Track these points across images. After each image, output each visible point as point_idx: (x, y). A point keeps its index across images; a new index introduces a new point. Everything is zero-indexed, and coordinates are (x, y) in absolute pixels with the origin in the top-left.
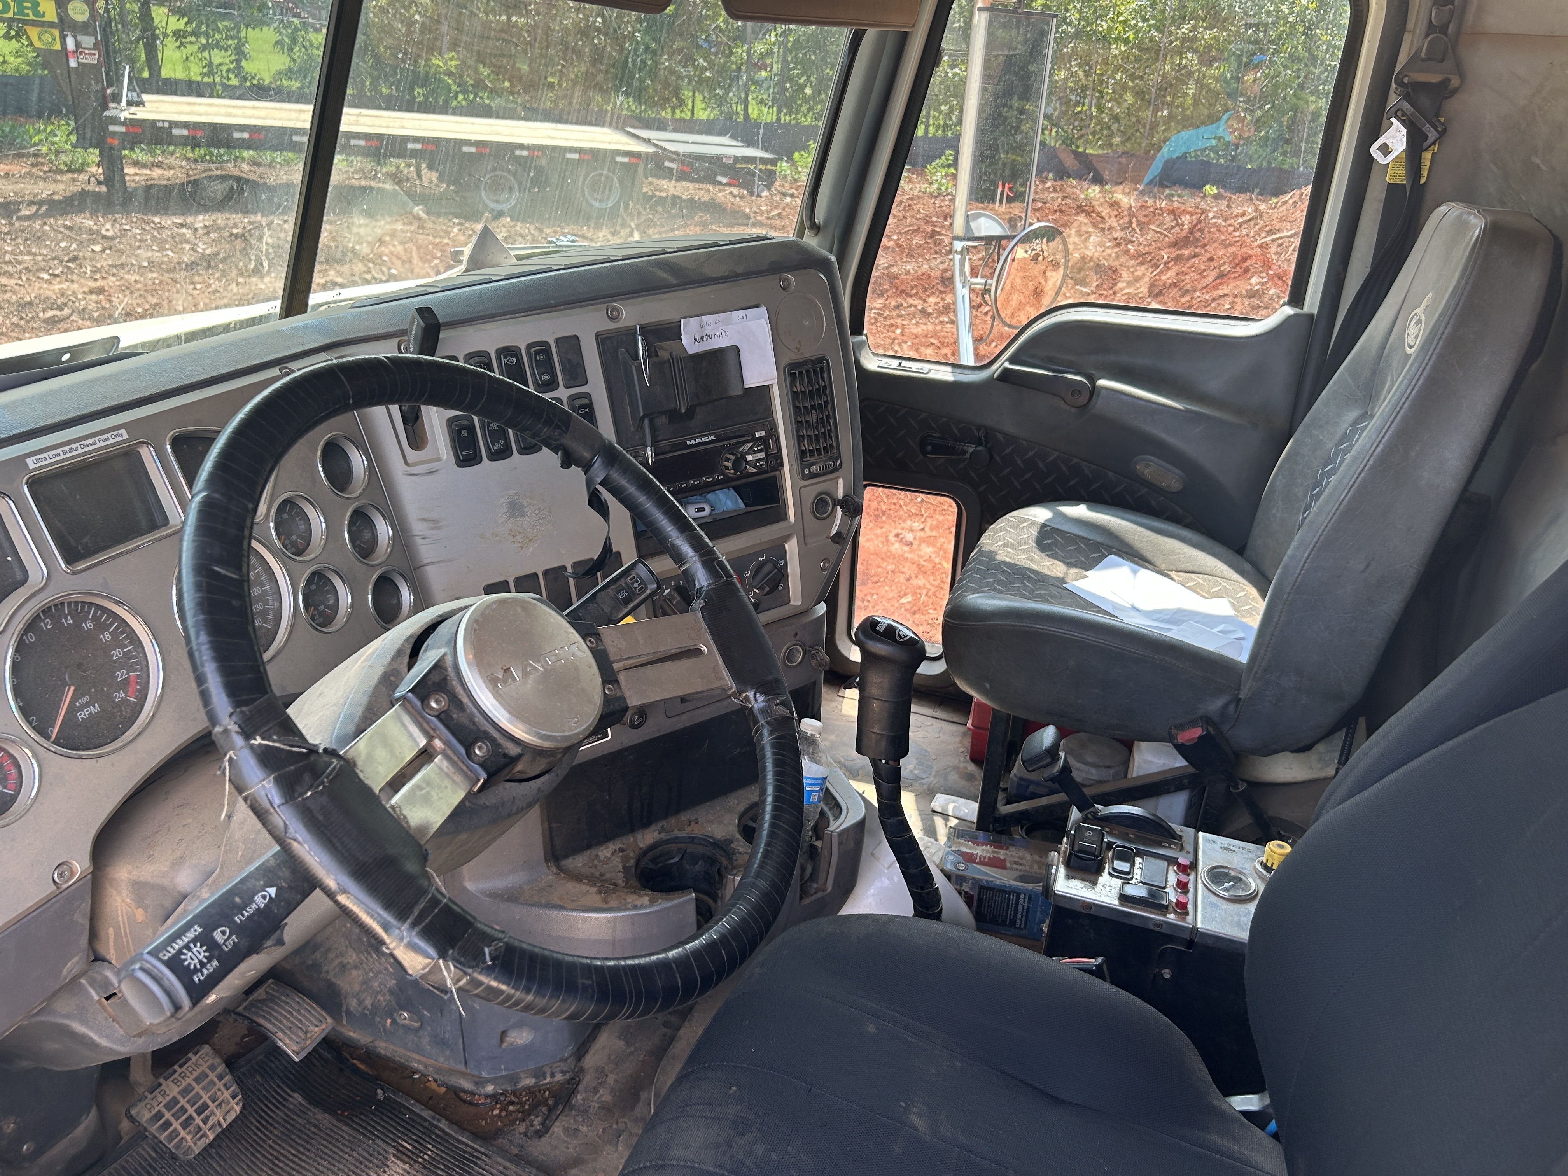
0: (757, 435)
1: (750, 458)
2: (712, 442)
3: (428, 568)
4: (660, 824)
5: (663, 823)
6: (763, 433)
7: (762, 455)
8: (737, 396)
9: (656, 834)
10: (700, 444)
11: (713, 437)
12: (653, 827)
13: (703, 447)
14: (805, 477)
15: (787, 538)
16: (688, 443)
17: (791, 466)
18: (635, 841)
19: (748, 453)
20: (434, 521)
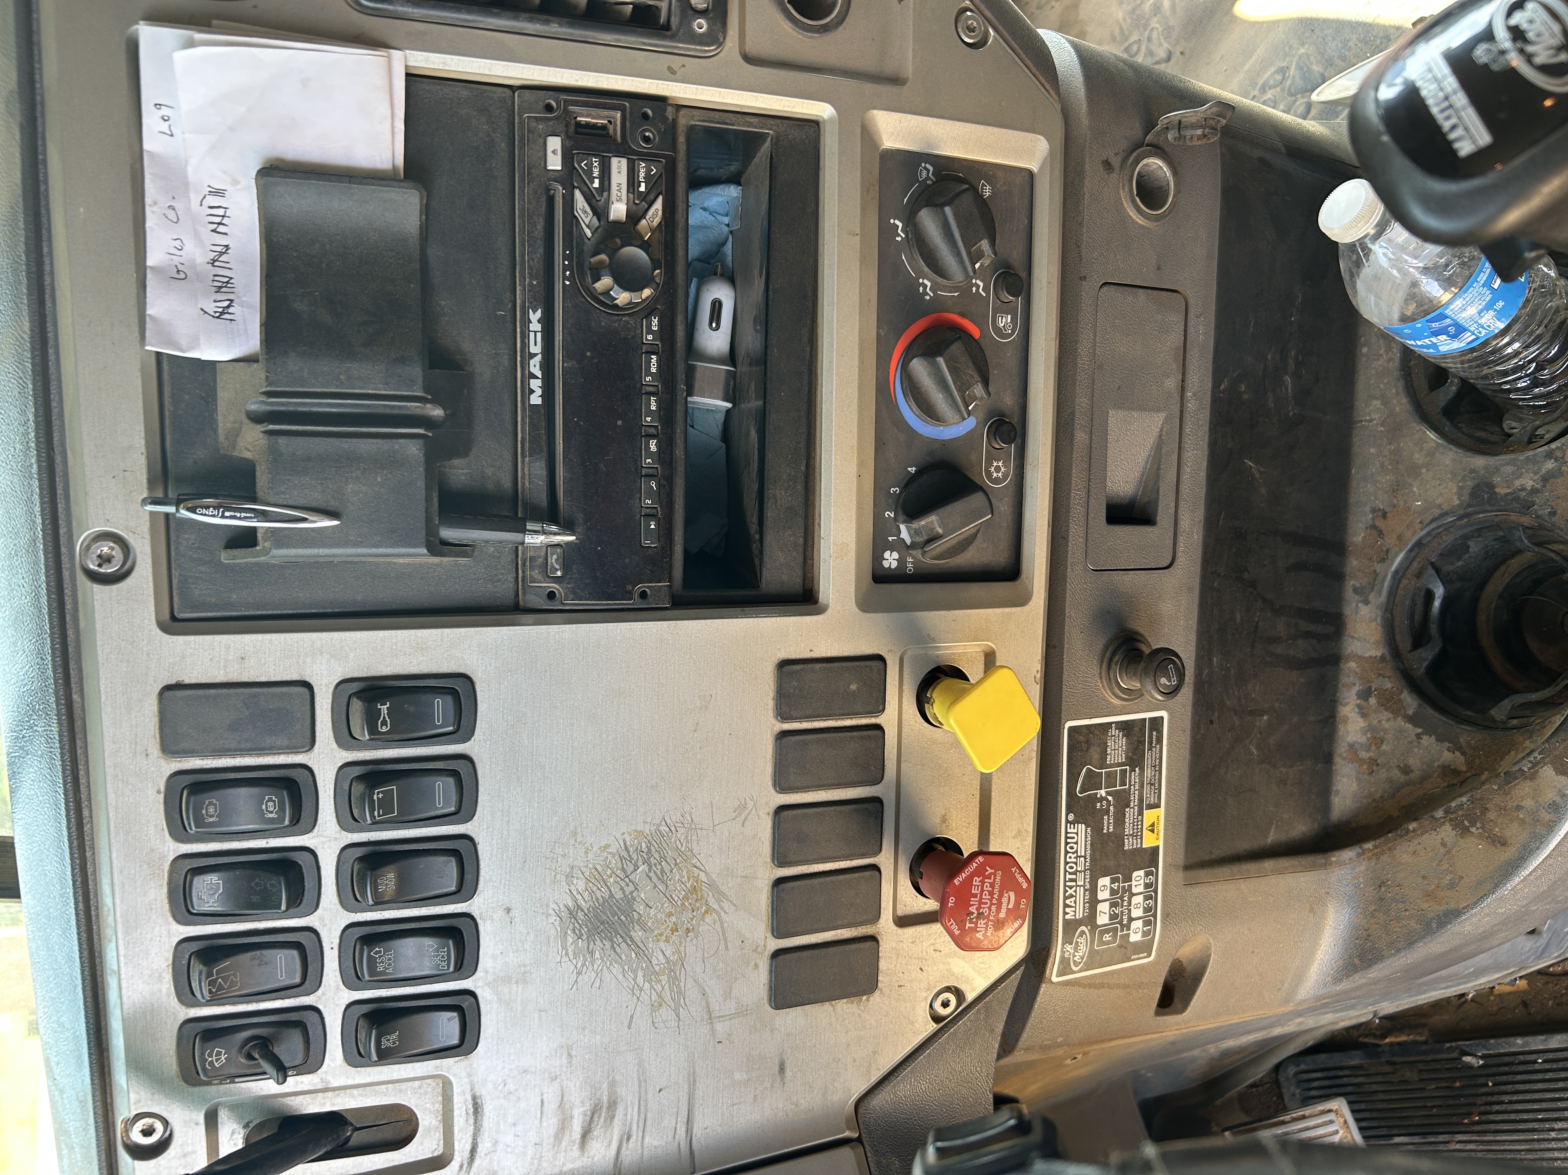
0: (555, 163)
1: (619, 210)
2: (548, 323)
3: (698, 1131)
4: (1349, 593)
5: (1351, 584)
6: (554, 143)
7: (619, 167)
8: (427, 210)
9: (1365, 611)
10: (547, 366)
11: (535, 316)
12: (1348, 610)
13: (559, 355)
14: (715, 38)
15: (868, 136)
16: (536, 399)
17: (672, 75)
18: (1359, 658)
19: (600, 211)
20: (595, 1112)
